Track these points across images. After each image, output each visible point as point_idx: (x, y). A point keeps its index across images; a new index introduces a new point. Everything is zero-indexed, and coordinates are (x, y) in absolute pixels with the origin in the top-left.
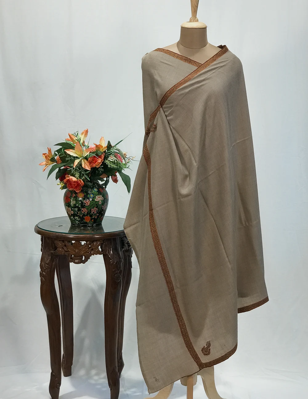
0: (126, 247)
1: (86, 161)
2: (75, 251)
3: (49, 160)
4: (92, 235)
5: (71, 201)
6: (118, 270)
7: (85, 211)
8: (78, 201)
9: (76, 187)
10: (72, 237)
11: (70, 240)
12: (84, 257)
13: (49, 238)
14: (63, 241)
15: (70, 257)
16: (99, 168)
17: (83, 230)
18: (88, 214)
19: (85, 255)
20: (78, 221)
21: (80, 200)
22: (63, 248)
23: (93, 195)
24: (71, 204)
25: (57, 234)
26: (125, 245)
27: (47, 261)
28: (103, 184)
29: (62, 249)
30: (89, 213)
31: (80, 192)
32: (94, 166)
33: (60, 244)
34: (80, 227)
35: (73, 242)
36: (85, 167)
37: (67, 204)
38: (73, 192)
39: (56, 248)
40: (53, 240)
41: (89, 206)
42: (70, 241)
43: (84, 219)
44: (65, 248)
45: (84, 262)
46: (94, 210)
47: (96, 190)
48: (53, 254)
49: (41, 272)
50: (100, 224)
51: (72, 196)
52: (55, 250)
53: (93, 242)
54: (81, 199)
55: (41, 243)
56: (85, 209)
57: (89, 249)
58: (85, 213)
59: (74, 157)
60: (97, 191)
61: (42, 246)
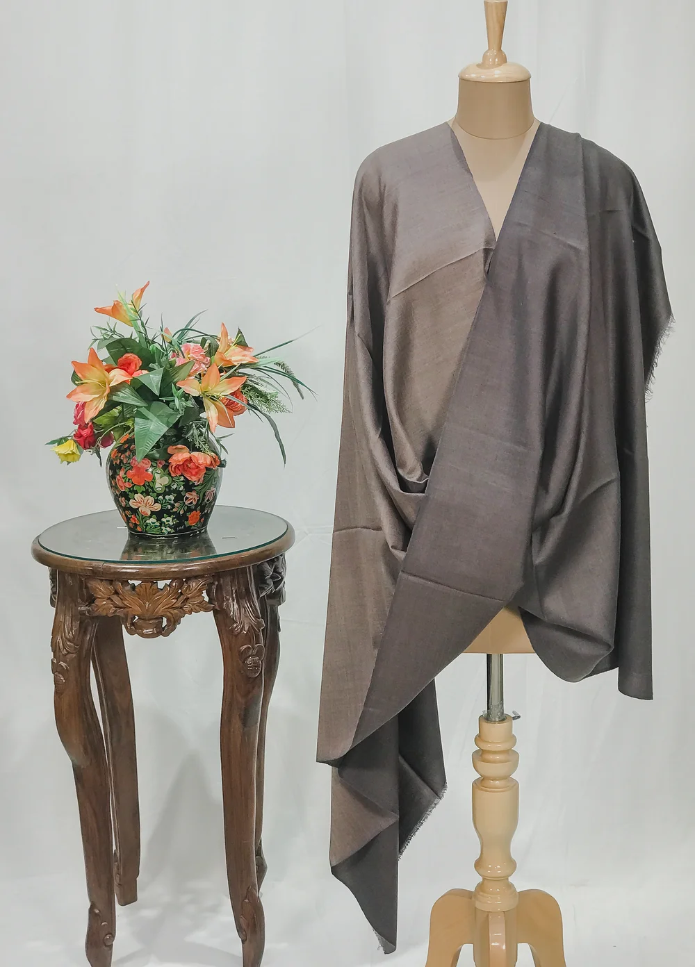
0: (270, 588)
2: (142, 607)
6: (253, 648)
10: (134, 571)
12: (165, 619)
14: (111, 582)
15: (129, 620)
19: (169, 614)
22: (109, 599)
25: (94, 563)
26: (268, 582)
27: (69, 633)
33: (101, 589)
39: (91, 600)
40: (83, 579)
44: (115, 598)
45: (166, 632)
48: (84, 614)
49: (55, 661)
52: (89, 605)
53: (188, 579)
57: (177, 599)
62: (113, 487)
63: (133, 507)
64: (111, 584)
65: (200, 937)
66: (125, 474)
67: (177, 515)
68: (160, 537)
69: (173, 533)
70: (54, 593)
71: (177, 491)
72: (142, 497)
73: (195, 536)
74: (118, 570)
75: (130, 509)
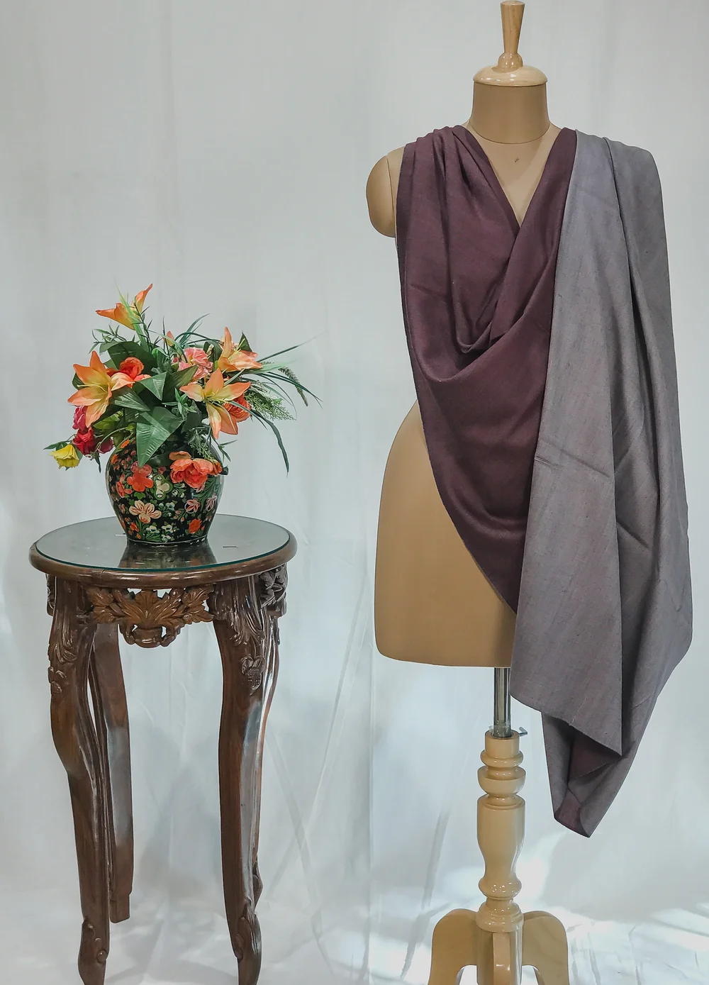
0: (271, 600)
2: (141, 616)
6: (254, 660)
10: (132, 579)
12: (164, 629)
13: (72, 582)
14: (110, 590)
15: (128, 629)
19: (168, 623)
22: (108, 607)
25: (94, 571)
26: (269, 593)
27: (67, 641)
29: (108, 610)
33: (100, 596)
35: (136, 591)
39: (89, 608)
40: (82, 587)
44: (114, 606)
45: (165, 642)
48: (82, 622)
49: (52, 670)
52: (87, 613)
53: (189, 588)
57: (177, 608)
62: (113, 493)
63: (133, 514)
64: (110, 592)
65: (195, 956)
66: (125, 480)
67: (177, 523)
68: (159, 545)
69: (173, 541)
70: (51, 600)
71: (177, 498)
72: (142, 503)
73: (195, 543)
74: (118, 578)
75: (130, 515)
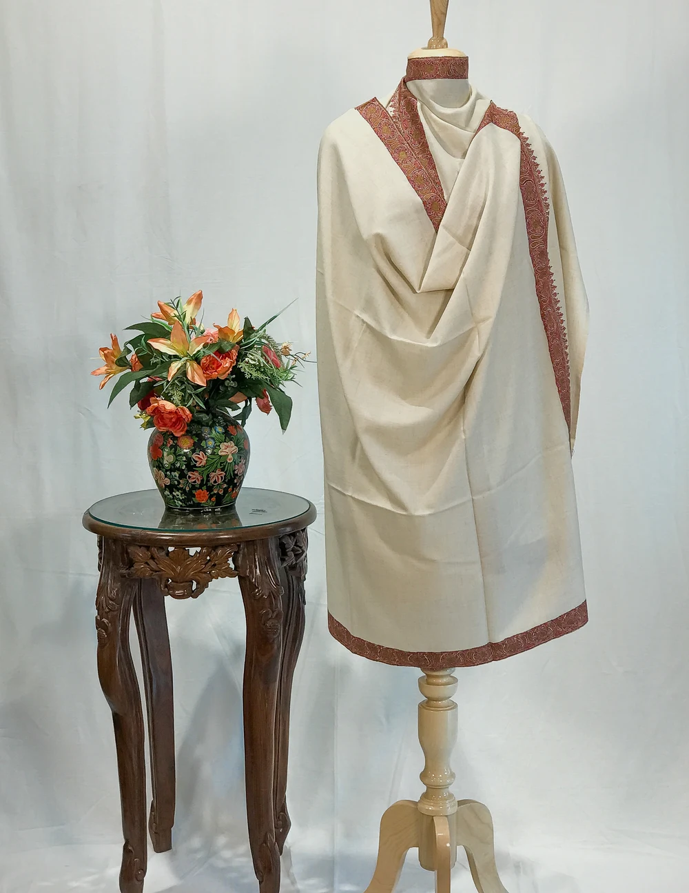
0: (291, 559)
1: (195, 365)
2: (174, 570)
3: (113, 362)
4: (212, 534)
5: (163, 456)
6: (273, 612)
7: (195, 477)
8: (180, 455)
9: (174, 425)
10: (168, 538)
11: (162, 545)
12: (195, 583)
14: (148, 548)
15: (163, 582)
16: (226, 379)
17: (194, 520)
18: (201, 485)
19: (197, 577)
20: (180, 500)
21: (185, 453)
22: (147, 563)
23: (214, 440)
24: (165, 462)
25: (134, 532)
26: (289, 554)
27: (111, 593)
28: (237, 417)
29: (146, 565)
30: (205, 484)
31: (184, 435)
32: (215, 375)
33: (139, 554)
34: (184, 515)
36: (193, 377)
37: (157, 463)
38: (169, 435)
40: (125, 545)
41: (204, 467)
42: (162, 548)
43: (194, 496)
44: (151, 562)
45: (195, 594)
46: (217, 476)
47: (220, 429)
49: (99, 618)
50: (232, 507)
51: (166, 445)
52: (129, 569)
53: (215, 548)
54: (185, 451)
55: (98, 552)
56: (196, 474)
57: (206, 564)
58: (195, 482)
59: (170, 356)
60: (223, 433)
61: (100, 558)
67: (184, 491)
74: (154, 537)
